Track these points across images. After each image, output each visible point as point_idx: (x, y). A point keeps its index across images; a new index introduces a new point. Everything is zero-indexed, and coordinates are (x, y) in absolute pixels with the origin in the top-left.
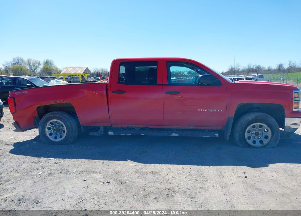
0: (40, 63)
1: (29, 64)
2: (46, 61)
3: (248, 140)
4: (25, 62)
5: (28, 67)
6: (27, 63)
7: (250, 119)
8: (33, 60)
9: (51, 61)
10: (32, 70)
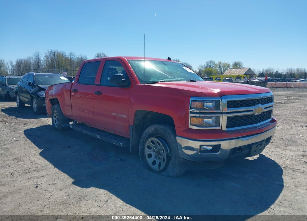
0: (229, 64)
1: (220, 67)
2: (236, 63)
3: (148, 159)
4: (216, 65)
5: (218, 69)
6: (218, 66)
7: (150, 132)
8: (223, 62)
9: (240, 63)
10: (221, 71)
